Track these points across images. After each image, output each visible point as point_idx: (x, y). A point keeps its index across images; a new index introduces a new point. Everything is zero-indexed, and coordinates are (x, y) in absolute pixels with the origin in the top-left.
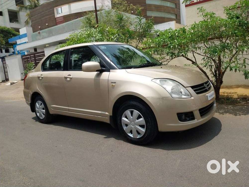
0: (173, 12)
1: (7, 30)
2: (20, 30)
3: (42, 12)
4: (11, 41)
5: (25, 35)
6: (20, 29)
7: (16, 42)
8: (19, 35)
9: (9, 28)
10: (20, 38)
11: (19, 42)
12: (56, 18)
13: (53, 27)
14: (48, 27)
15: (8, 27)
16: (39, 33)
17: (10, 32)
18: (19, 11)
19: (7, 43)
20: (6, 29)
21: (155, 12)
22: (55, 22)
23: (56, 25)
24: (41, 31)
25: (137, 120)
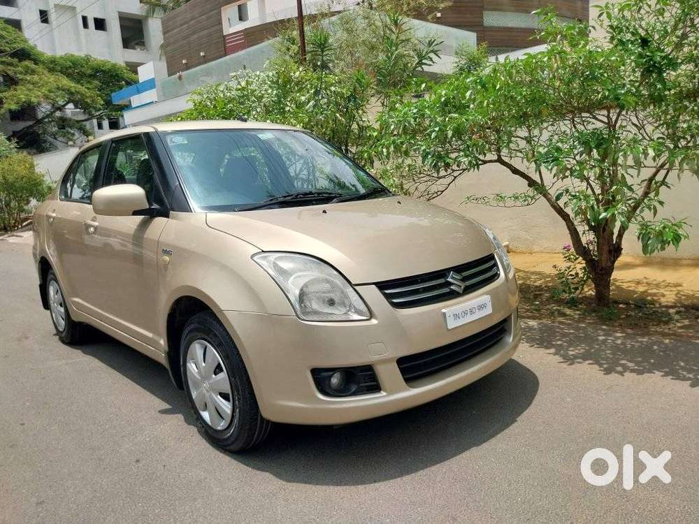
0: (568, 14)
1: (110, 70)
2: (139, 69)
3: (191, 20)
4: (117, 99)
5: (150, 84)
6: (142, 64)
7: (130, 101)
8: (136, 82)
9: (114, 65)
10: (139, 92)
11: (136, 100)
12: (224, 37)
13: (214, 63)
14: (205, 60)
15: (113, 62)
16: (180, 78)
17: (117, 75)
18: (146, 17)
19: (108, 103)
20: (108, 67)
21: (509, 14)
22: (223, 47)
23: (226, 55)
24: (184, 74)
25: (214, 376)
